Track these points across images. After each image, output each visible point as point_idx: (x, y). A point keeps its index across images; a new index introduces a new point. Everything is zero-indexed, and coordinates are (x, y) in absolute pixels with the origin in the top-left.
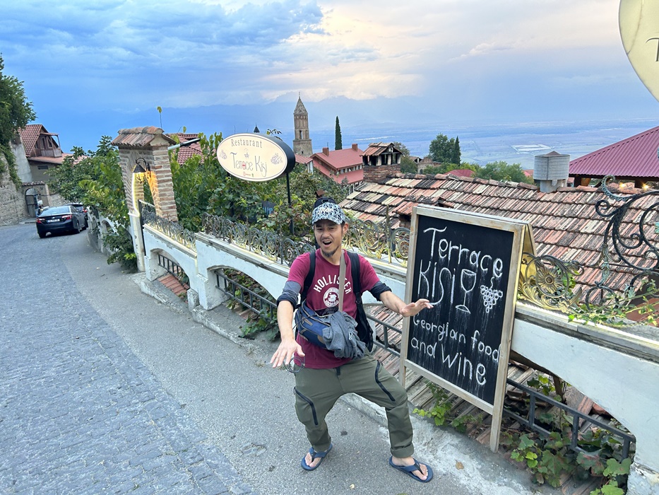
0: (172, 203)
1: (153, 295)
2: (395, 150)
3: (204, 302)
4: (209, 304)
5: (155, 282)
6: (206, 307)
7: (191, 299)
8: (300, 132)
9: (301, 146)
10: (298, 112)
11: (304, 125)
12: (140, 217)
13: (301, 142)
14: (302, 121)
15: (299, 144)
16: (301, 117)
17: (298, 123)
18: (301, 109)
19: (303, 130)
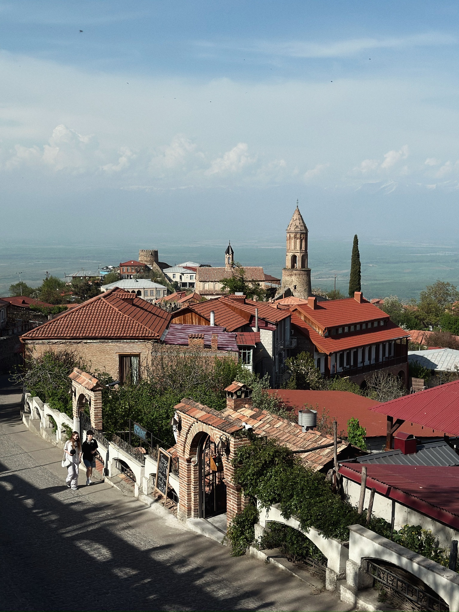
0: (100, 420)
4: (112, 475)
6: (110, 476)
8: (294, 258)
9: (294, 278)
10: (293, 229)
11: (301, 248)
12: (80, 422)
13: (295, 272)
14: (298, 241)
15: (291, 275)
16: (298, 236)
17: (293, 244)
18: (298, 224)
19: (299, 256)
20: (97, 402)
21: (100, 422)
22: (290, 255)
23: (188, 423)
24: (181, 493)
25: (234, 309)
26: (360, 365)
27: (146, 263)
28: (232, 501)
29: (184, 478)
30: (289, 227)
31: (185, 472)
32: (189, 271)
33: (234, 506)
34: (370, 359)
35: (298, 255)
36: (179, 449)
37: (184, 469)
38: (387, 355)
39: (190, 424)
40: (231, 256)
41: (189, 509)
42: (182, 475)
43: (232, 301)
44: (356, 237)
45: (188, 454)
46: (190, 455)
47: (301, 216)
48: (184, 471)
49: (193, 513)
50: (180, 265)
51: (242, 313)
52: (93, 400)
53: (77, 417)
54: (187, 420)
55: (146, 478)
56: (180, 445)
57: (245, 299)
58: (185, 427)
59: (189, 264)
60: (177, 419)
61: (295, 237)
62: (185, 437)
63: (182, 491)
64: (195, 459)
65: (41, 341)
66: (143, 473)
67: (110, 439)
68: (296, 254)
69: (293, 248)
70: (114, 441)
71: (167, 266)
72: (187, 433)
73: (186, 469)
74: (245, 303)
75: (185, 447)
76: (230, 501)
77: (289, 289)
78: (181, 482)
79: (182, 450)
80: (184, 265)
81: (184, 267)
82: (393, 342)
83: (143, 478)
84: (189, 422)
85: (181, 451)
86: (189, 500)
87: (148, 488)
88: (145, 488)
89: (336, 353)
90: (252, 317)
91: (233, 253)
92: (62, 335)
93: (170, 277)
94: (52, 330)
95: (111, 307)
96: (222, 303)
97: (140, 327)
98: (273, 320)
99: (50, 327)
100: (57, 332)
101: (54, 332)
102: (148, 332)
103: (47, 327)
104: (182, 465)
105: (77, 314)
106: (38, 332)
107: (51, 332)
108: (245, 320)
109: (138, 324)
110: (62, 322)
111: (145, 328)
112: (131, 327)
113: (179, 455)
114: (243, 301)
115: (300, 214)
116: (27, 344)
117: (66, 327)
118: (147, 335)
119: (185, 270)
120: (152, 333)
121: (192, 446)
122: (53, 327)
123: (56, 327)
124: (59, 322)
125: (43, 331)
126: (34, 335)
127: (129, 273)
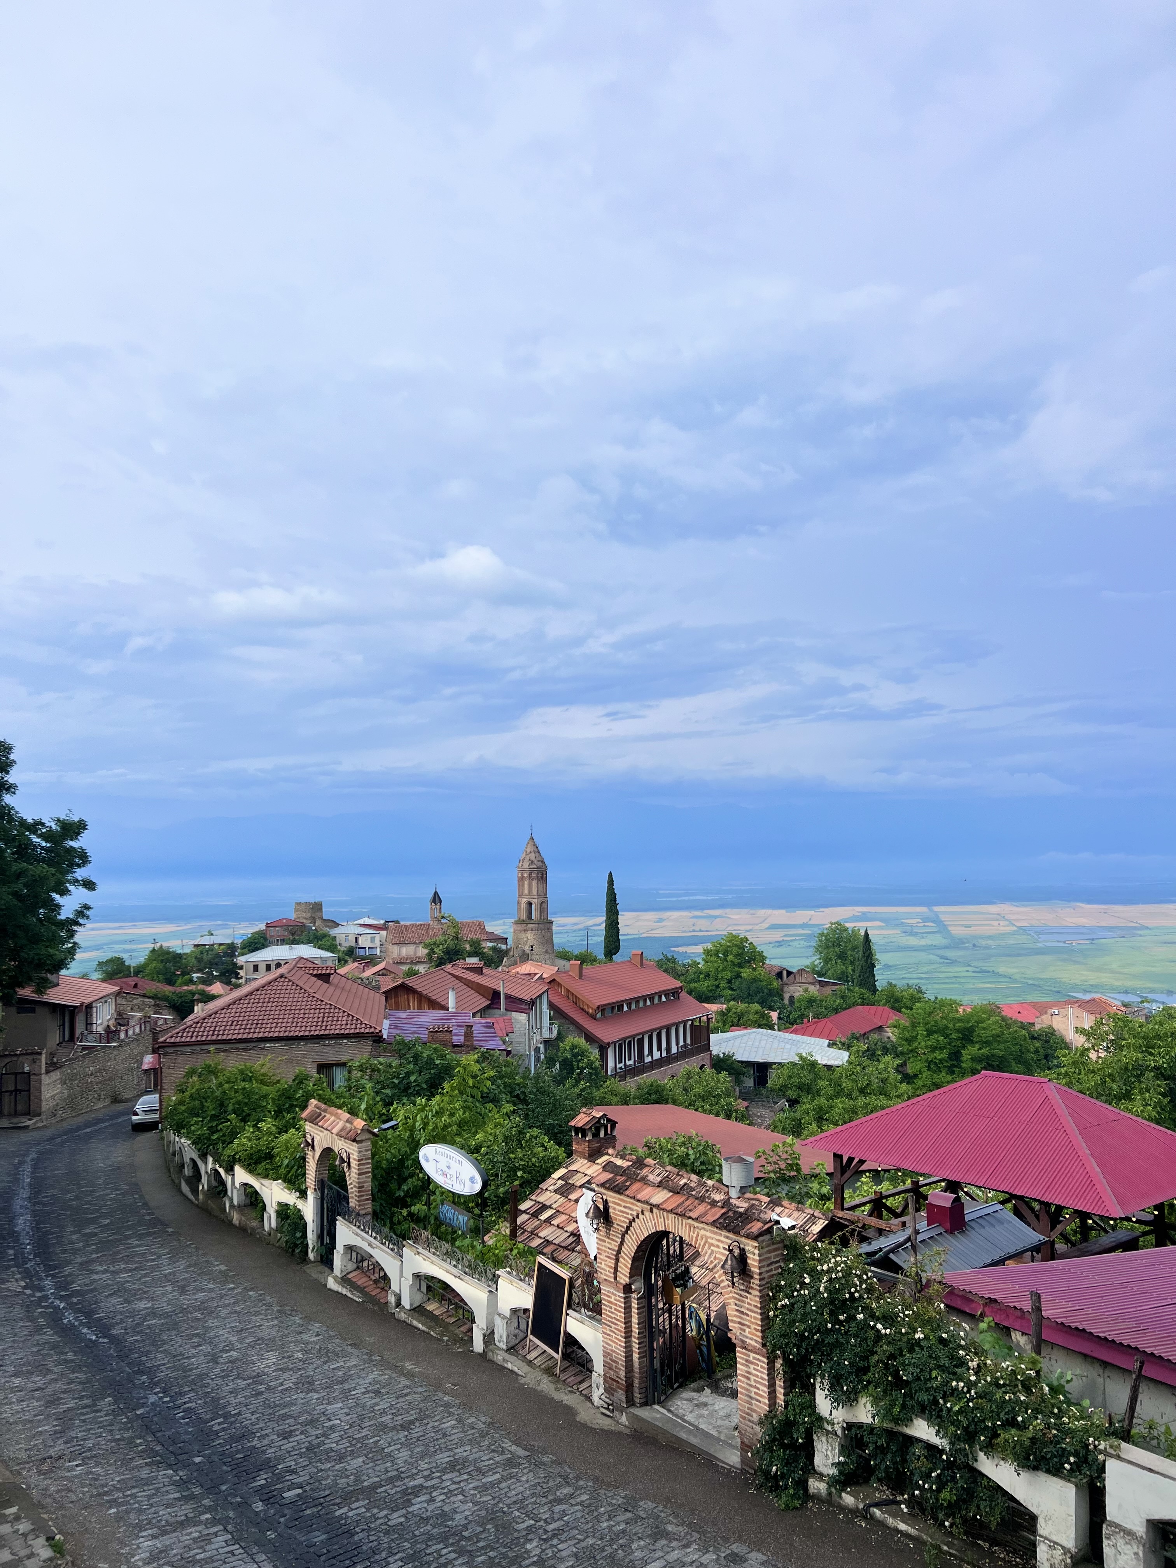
0: (368, 1195)
1: (344, 1293)
2: (609, 1120)
3: (406, 1303)
4: (411, 1305)
5: (344, 1280)
6: (408, 1307)
7: (391, 1299)
8: (530, 904)
9: (530, 935)
10: (526, 865)
11: (538, 891)
12: (322, 1199)
13: (531, 926)
14: (534, 883)
15: (525, 931)
16: (534, 875)
17: (526, 886)
18: (533, 858)
19: (535, 902)
20: (364, 1162)
21: (369, 1199)
22: (523, 902)
23: (627, 1213)
24: (609, 1354)
25: (468, 983)
26: (648, 1059)
27: (304, 921)
28: (751, 1378)
29: (617, 1324)
30: (521, 863)
31: (620, 1312)
32: (368, 931)
33: (757, 1389)
34: (659, 1048)
36: (603, 1266)
37: (616, 1305)
38: (681, 1043)
39: (631, 1215)
40: (438, 907)
41: (629, 1387)
42: (610, 1317)
43: (464, 971)
44: (610, 875)
45: (625, 1276)
46: (630, 1278)
47: (537, 848)
48: (615, 1309)
49: (637, 1398)
50: (355, 923)
51: (479, 989)
52: (354, 1159)
53: (316, 1192)
54: (625, 1207)
55: (504, 1317)
56: (607, 1257)
57: (481, 968)
58: (620, 1220)
59: (368, 920)
60: (601, 1207)
61: (530, 877)
63: (612, 1350)
64: (639, 1286)
65: (188, 1049)
66: (492, 1305)
67: (404, 1237)
68: (532, 901)
69: (526, 892)
70: (416, 1240)
71: (337, 925)
72: (625, 1234)
73: (620, 1307)
74: (482, 974)
75: (617, 1260)
76: (748, 1379)
77: (523, 951)
78: (608, 1332)
79: (610, 1267)
80: (361, 922)
81: (361, 925)
82: (690, 1022)
83: (495, 1315)
84: (630, 1212)
85: (608, 1269)
86: (629, 1370)
87: (508, 1336)
88: (501, 1337)
89: (615, 1043)
90: (496, 995)
91: (441, 902)
92: (224, 1037)
93: (341, 939)
94: (207, 1029)
95: (301, 989)
96: (450, 974)
97: (350, 1018)
98: (527, 998)
99: (204, 1025)
100: (216, 1033)
101: (211, 1033)
102: (363, 1026)
103: (199, 1025)
104: (609, 1297)
105: (247, 1001)
106: (185, 1034)
107: (206, 1033)
108: (484, 999)
109: (346, 1014)
110: (222, 1016)
111: (357, 1019)
112: (335, 1019)
113: (604, 1277)
114: (478, 971)
115: (534, 845)
116: (165, 1055)
117: (230, 1023)
118: (362, 1030)
119: (363, 929)
120: (371, 1027)
121: (635, 1259)
122: (209, 1024)
123: (214, 1024)
124: (217, 1016)
125: (193, 1032)
126: (178, 1040)
127: (279, 936)
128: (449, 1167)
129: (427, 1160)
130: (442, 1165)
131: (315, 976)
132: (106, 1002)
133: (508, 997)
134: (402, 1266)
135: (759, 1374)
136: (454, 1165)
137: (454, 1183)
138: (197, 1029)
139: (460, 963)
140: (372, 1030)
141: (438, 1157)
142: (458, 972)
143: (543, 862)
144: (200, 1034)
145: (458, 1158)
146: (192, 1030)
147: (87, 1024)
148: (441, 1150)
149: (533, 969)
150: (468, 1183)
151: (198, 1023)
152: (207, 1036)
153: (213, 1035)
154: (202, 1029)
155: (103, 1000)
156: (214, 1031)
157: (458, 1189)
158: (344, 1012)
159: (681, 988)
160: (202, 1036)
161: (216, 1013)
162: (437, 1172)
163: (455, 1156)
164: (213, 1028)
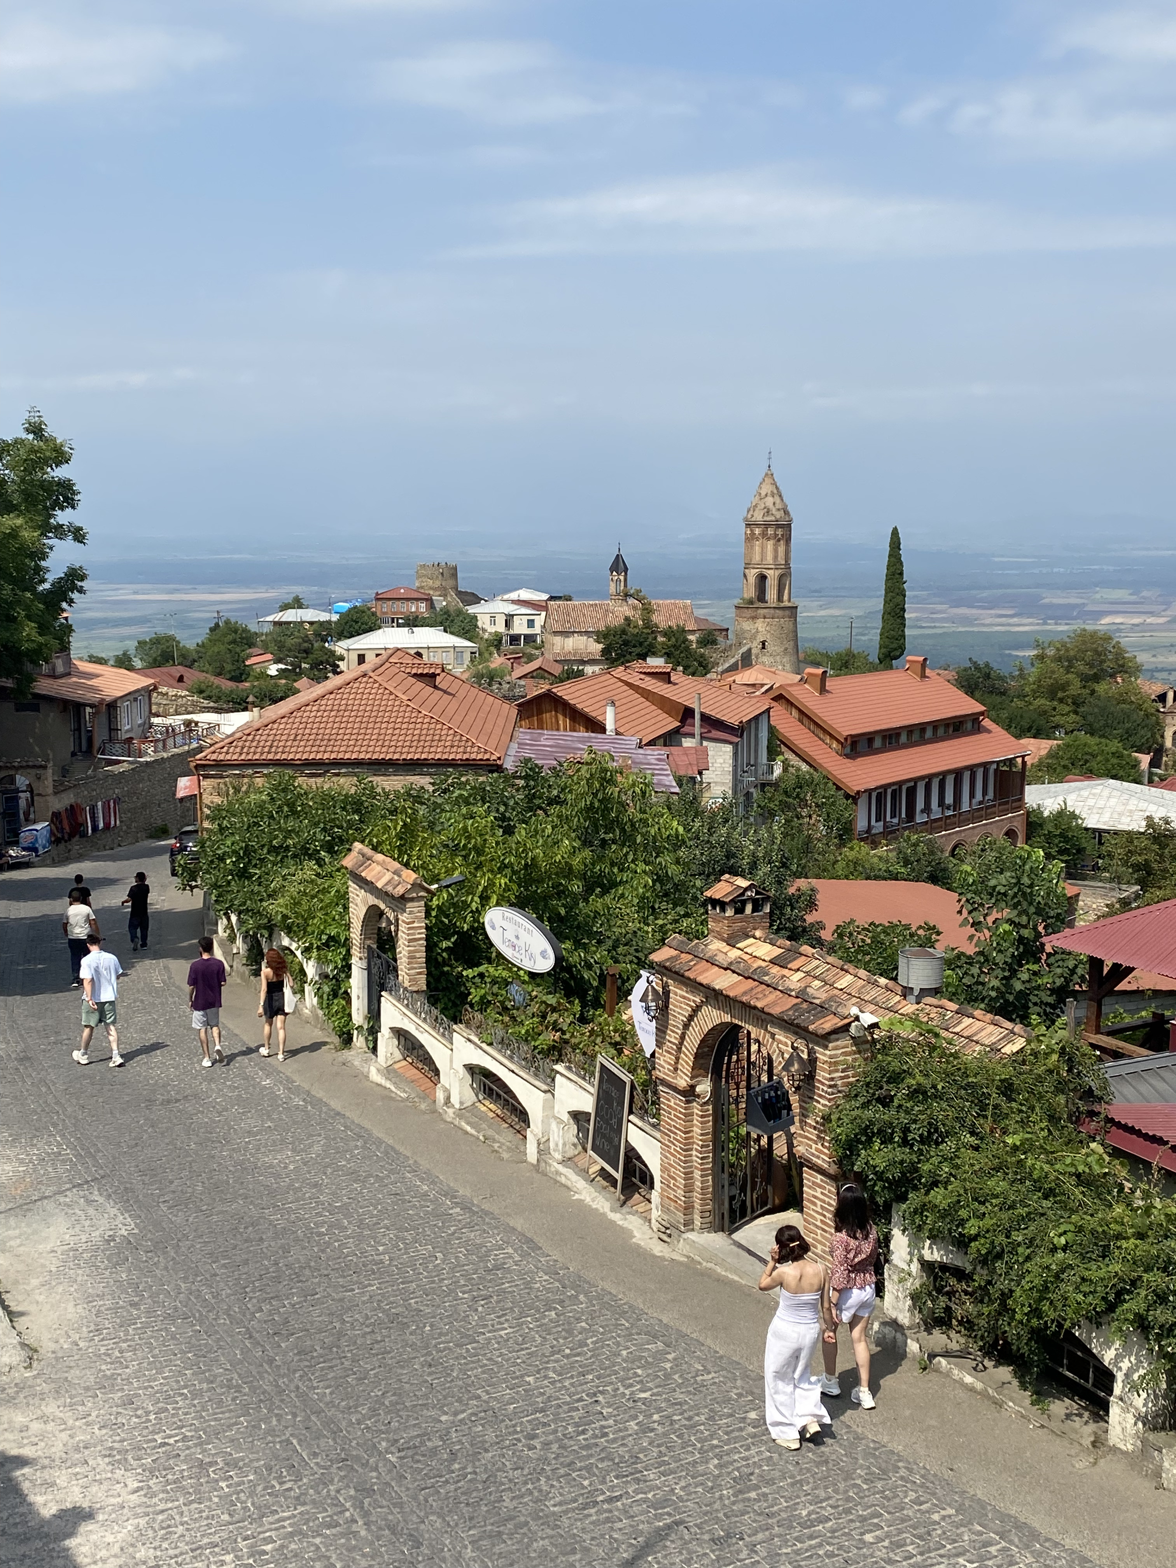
0: (421, 968)
1: (387, 1086)
2: (760, 893)
3: (455, 1100)
4: (461, 1103)
5: (389, 1071)
6: (457, 1106)
7: (440, 1096)
8: (762, 578)
9: (761, 625)
10: (759, 516)
11: (776, 557)
12: (369, 969)
13: (762, 612)
14: (770, 545)
15: (754, 618)
16: (770, 532)
17: (757, 549)
18: (770, 505)
19: (772, 575)
20: (415, 925)
21: (420, 973)
22: (752, 574)
23: (689, 1000)
24: (666, 1168)
25: (646, 694)
26: (920, 817)
27: (431, 592)
28: (819, 1203)
29: (675, 1133)
30: (751, 513)
31: (680, 1118)
32: (525, 611)
33: (825, 1216)
34: (941, 803)
35: (770, 573)
36: (662, 1063)
37: (675, 1110)
38: (979, 796)
39: (694, 1001)
40: (622, 578)
41: (688, 1208)
42: (669, 1124)
43: (642, 676)
44: (895, 532)
45: (686, 1075)
46: (692, 1078)
47: (777, 488)
48: (675, 1115)
49: (698, 1222)
50: (506, 597)
51: (664, 704)
52: (403, 921)
53: (361, 959)
55: (559, 1121)
56: (666, 1052)
57: (669, 674)
58: (681, 1008)
59: (525, 594)
60: (660, 990)
61: (764, 534)
62: (679, 1032)
63: (670, 1164)
64: (704, 1087)
65: (236, 770)
66: (548, 1107)
67: (456, 1020)
68: (766, 572)
69: (758, 558)
70: (468, 1025)
71: (478, 600)
72: (686, 1026)
73: (680, 1112)
74: (670, 682)
75: (678, 1056)
76: (815, 1204)
77: (750, 650)
78: (667, 1142)
79: (670, 1064)
80: (514, 596)
81: (514, 602)
82: (995, 766)
83: (552, 1120)
84: (693, 998)
85: (667, 1066)
86: (689, 1189)
87: (564, 1144)
88: (557, 1145)
89: (869, 792)
90: (688, 713)
91: (626, 570)
92: (284, 756)
93: (483, 622)
94: (262, 744)
95: (391, 693)
96: (622, 681)
97: (458, 738)
98: (733, 719)
99: (257, 738)
100: (273, 749)
101: (266, 750)
102: (476, 749)
103: (250, 738)
104: (669, 1100)
105: (315, 708)
106: (231, 750)
107: (259, 750)
108: (671, 719)
109: (451, 732)
110: (282, 726)
111: (468, 740)
112: (437, 738)
113: (662, 1075)
114: (665, 677)
115: (774, 484)
116: (206, 777)
117: (292, 737)
118: (473, 756)
119: (516, 607)
120: (486, 752)
121: (697, 1056)
122: (264, 738)
123: (271, 738)
124: (275, 726)
125: (243, 748)
126: (221, 757)
127: (395, 613)
128: (517, 937)
129: (493, 928)
130: (510, 935)
131: (415, 675)
132: (136, 700)
133: (705, 718)
134: (451, 1056)
135: (827, 1199)
136: (522, 933)
137: (523, 957)
138: (247, 744)
139: (637, 665)
140: (486, 757)
141: (505, 924)
142: (634, 678)
143: (786, 512)
144: (252, 750)
145: (528, 926)
146: (240, 744)
147: (110, 730)
148: (510, 915)
149: (760, 676)
150: (539, 958)
151: (249, 735)
152: (262, 754)
153: (269, 753)
154: (254, 744)
155: (131, 698)
156: (271, 747)
157: (528, 965)
158: (450, 728)
159: (982, 713)
160: (255, 753)
161: (274, 722)
162: (504, 942)
163: (525, 924)
164: (269, 744)
